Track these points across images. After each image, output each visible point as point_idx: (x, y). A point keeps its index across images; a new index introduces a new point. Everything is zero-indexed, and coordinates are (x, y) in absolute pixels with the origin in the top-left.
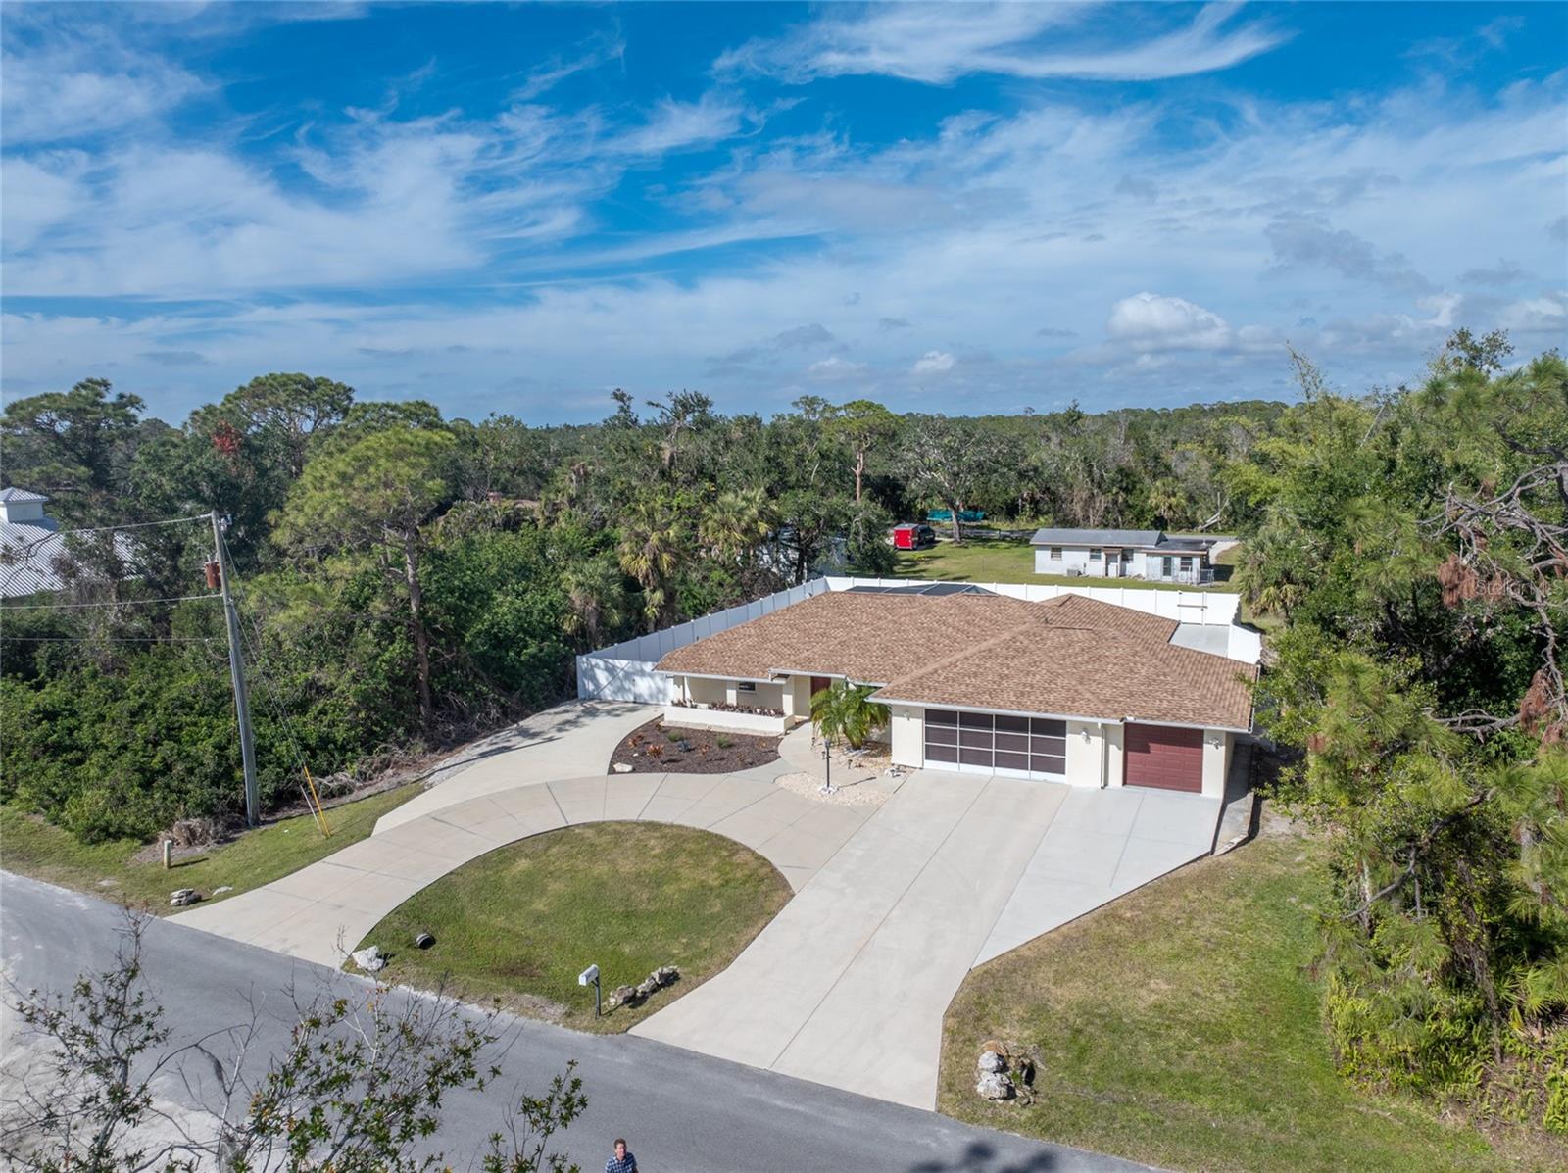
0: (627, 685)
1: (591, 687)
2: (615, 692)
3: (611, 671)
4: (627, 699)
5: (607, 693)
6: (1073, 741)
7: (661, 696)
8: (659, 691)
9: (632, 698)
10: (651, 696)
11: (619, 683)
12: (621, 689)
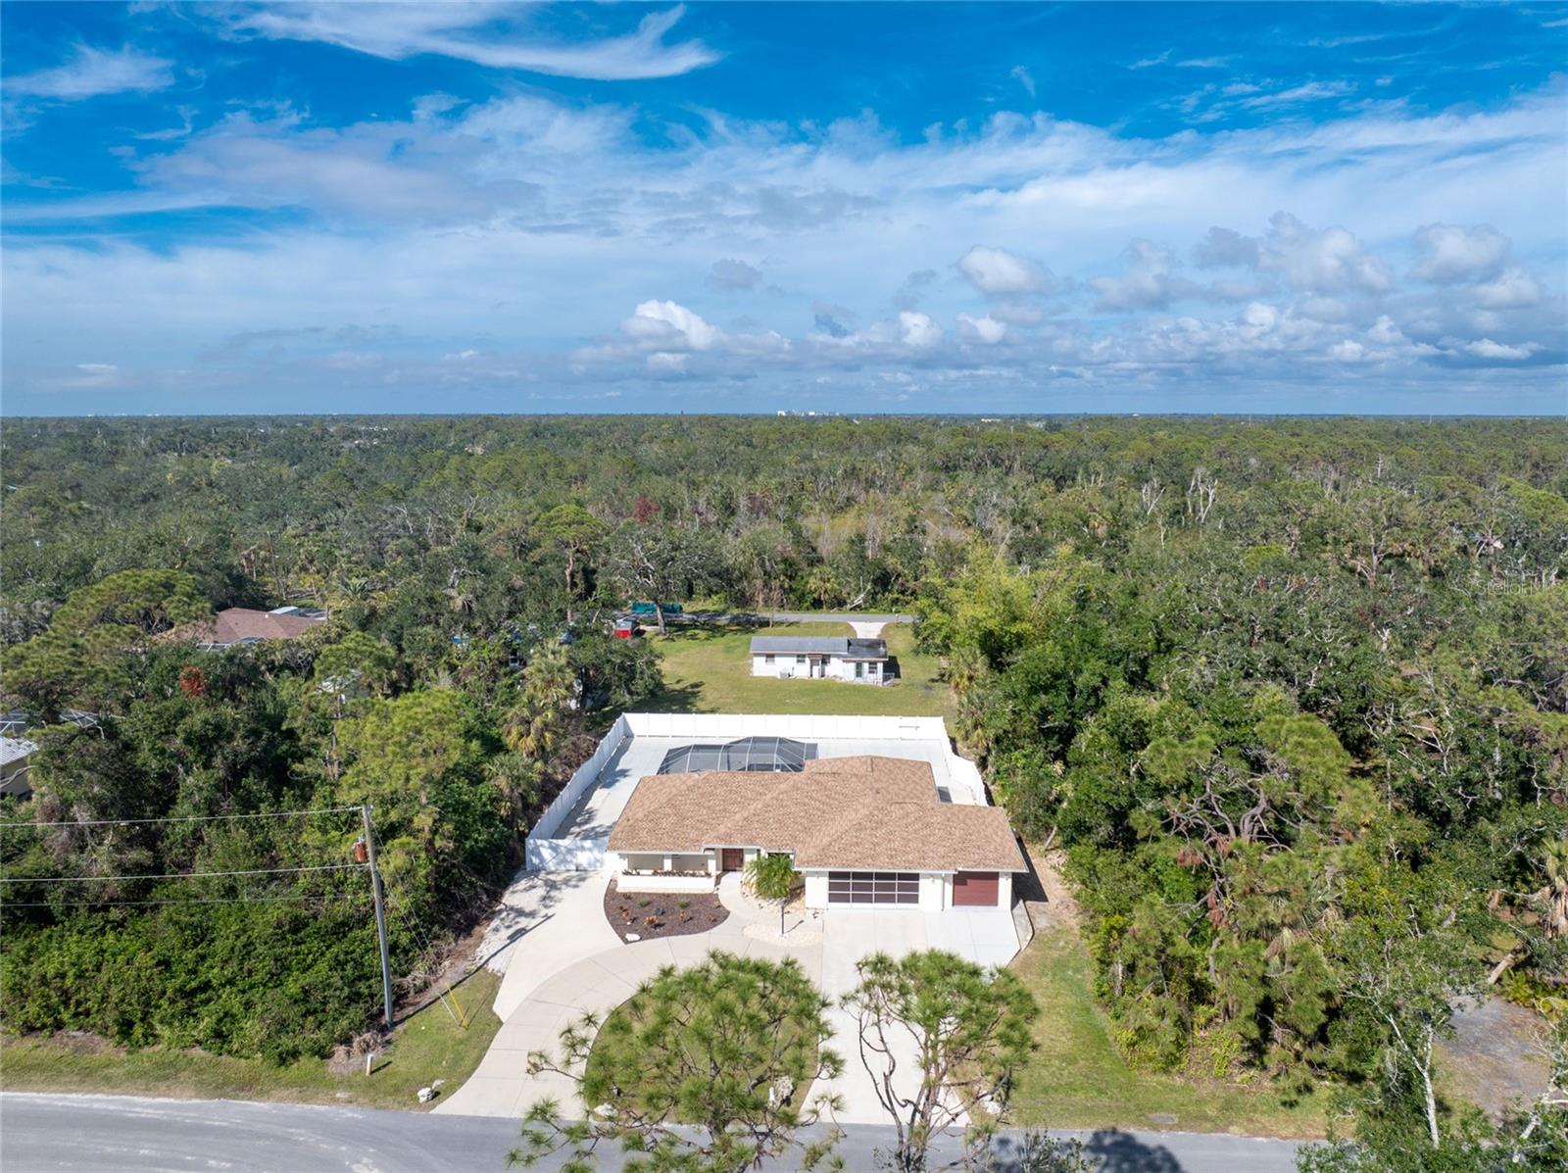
0: (569, 858)
1: (535, 861)
2: (558, 864)
3: (555, 849)
4: (568, 867)
5: (551, 866)
6: (924, 884)
7: (598, 865)
8: (597, 861)
9: (574, 868)
10: (590, 864)
11: (561, 857)
12: (564, 861)
